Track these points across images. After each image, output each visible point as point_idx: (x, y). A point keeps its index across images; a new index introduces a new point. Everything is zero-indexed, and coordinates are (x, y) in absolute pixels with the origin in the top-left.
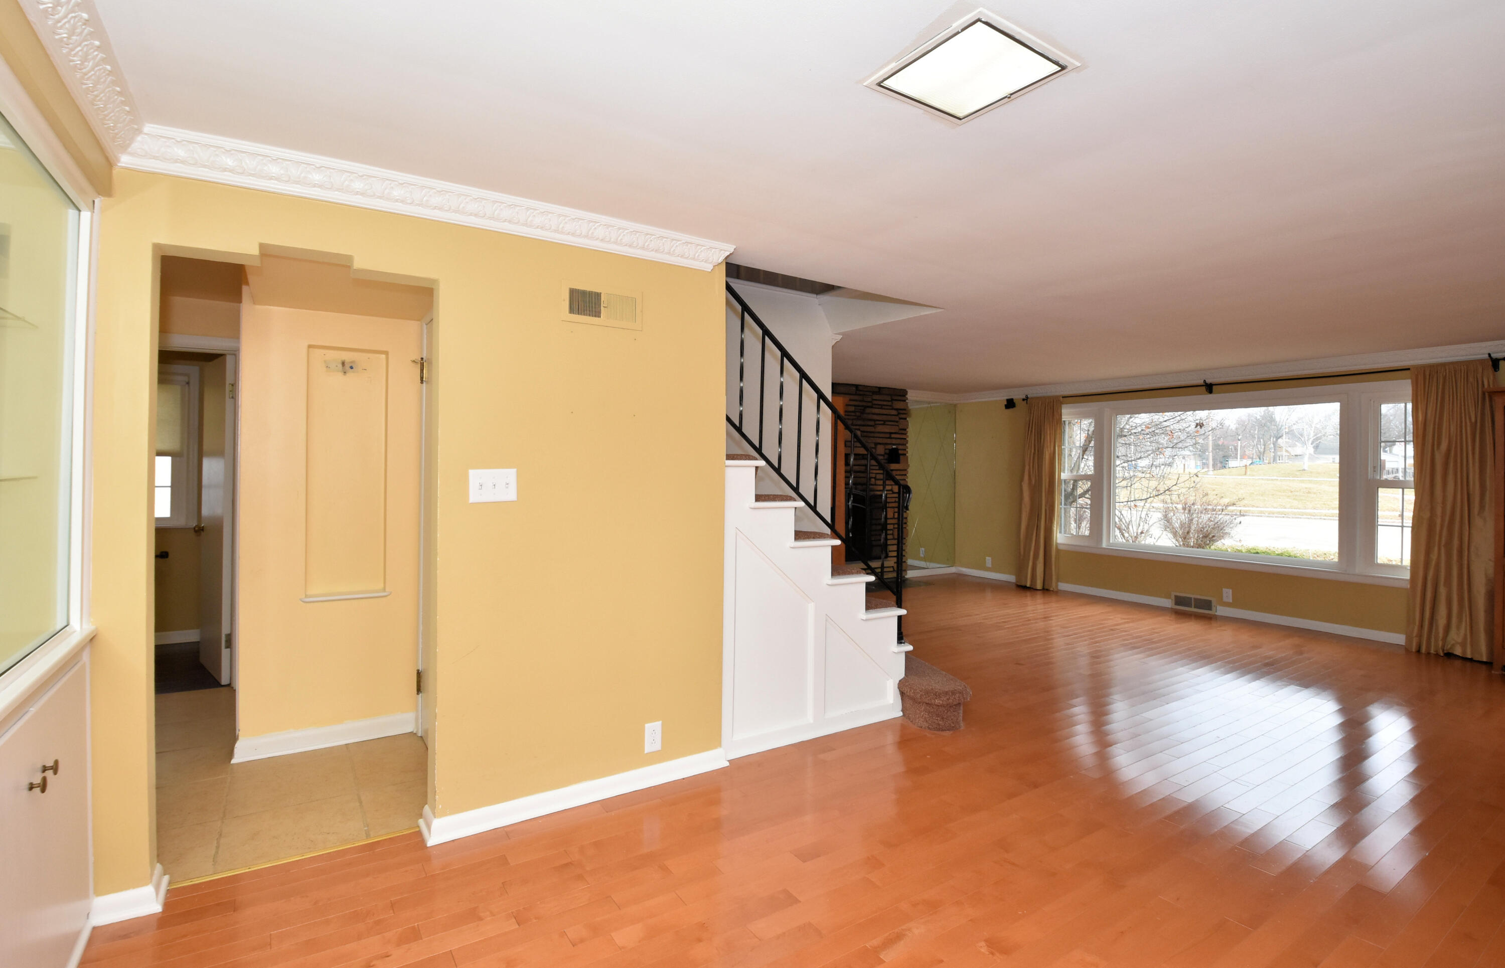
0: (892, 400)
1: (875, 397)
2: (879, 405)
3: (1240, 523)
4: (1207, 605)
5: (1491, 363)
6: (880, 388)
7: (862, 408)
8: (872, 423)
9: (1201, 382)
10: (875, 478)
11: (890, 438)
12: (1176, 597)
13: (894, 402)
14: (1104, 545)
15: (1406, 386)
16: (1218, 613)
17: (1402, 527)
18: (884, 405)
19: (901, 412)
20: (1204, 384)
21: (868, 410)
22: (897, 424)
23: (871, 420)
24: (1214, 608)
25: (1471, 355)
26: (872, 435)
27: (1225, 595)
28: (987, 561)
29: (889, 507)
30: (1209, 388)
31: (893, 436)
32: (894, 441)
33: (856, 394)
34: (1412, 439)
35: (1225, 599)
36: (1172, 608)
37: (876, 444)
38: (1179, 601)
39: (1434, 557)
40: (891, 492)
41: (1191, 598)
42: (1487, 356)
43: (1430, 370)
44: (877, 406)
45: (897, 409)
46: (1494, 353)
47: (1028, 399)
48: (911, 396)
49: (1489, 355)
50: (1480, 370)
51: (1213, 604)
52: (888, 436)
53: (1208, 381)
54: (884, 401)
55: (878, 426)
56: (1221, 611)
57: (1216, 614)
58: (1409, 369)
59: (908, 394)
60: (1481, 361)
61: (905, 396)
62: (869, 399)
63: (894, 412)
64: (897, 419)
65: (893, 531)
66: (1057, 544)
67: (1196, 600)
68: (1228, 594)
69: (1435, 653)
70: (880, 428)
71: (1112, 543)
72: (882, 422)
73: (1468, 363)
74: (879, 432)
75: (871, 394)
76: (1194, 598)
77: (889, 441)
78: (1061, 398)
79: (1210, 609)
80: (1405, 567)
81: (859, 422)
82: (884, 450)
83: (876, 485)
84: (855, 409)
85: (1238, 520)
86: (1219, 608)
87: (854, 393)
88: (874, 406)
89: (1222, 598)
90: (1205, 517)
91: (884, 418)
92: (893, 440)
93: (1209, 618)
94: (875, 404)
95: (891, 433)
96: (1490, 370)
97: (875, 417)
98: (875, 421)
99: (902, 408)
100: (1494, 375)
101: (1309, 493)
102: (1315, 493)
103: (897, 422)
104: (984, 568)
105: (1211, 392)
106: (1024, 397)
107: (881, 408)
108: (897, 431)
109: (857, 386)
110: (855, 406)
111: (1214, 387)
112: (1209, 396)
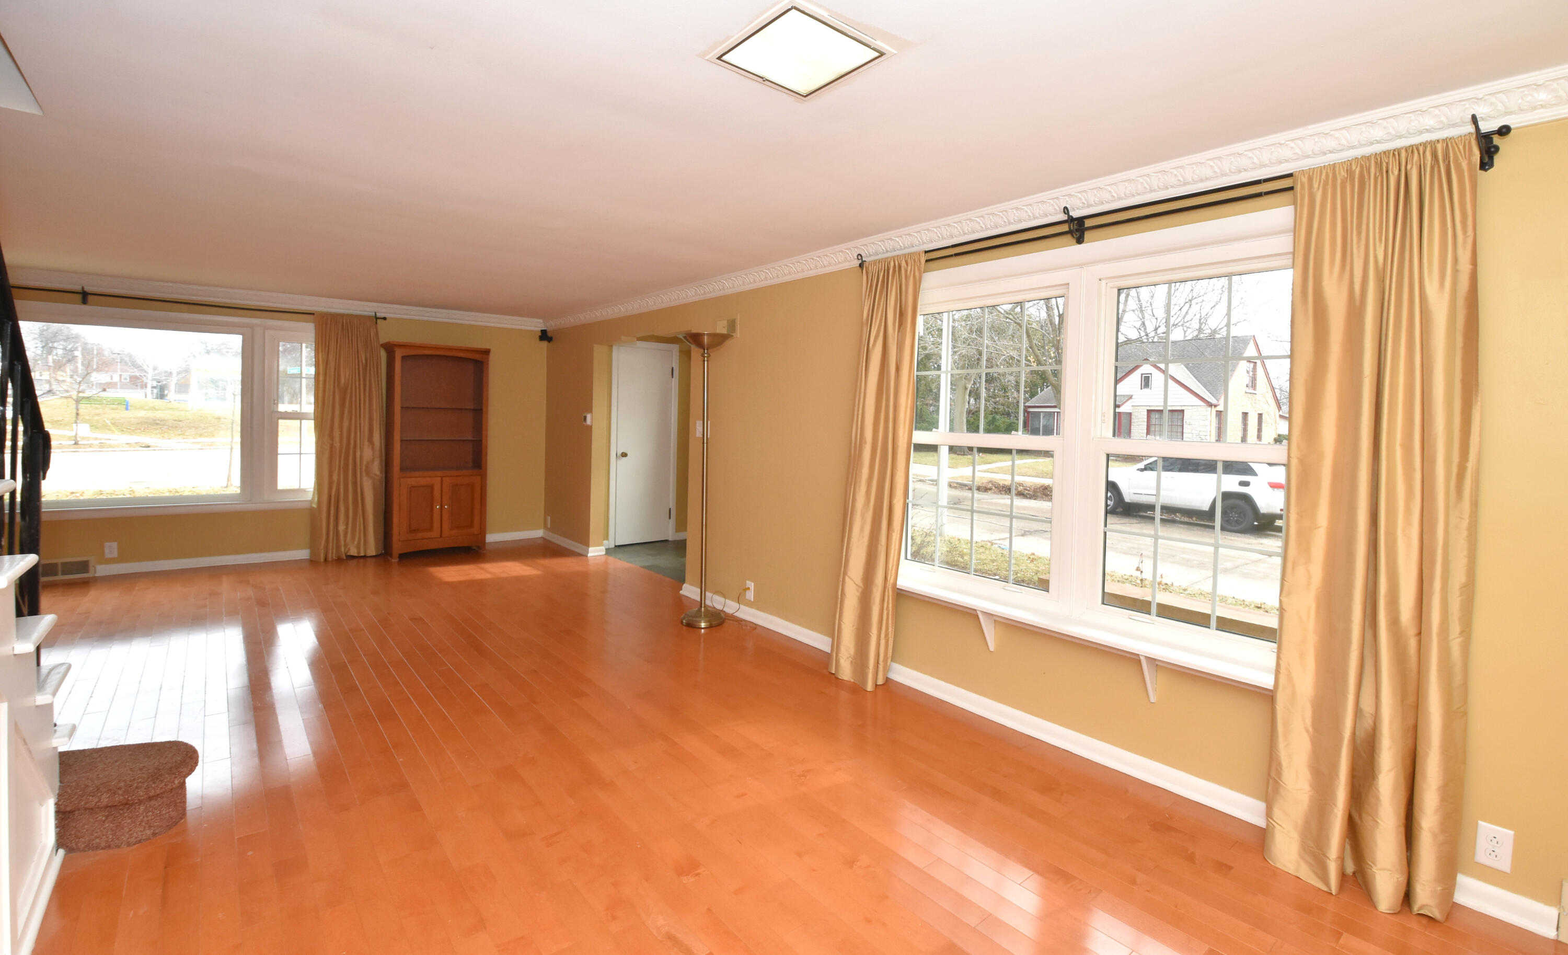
4: (83, 566)
5: (375, 320)
9: (78, 288)
15: (309, 329)
16: (98, 574)
17: (300, 454)
20: (79, 291)
24: (91, 569)
25: (362, 312)
27: (107, 551)
30: (85, 296)
35: (108, 555)
39: (335, 477)
41: (56, 564)
42: (374, 314)
43: (329, 317)
49: (375, 313)
51: (91, 564)
53: (87, 289)
56: (101, 570)
57: (96, 575)
58: (313, 314)
60: (369, 317)
67: (64, 564)
68: (111, 549)
69: (337, 558)
73: (359, 317)
76: (62, 563)
79: (87, 571)
86: (99, 567)
89: (103, 555)
93: (84, 583)
96: (375, 325)
105: (84, 301)
111: (90, 297)
112: (83, 307)
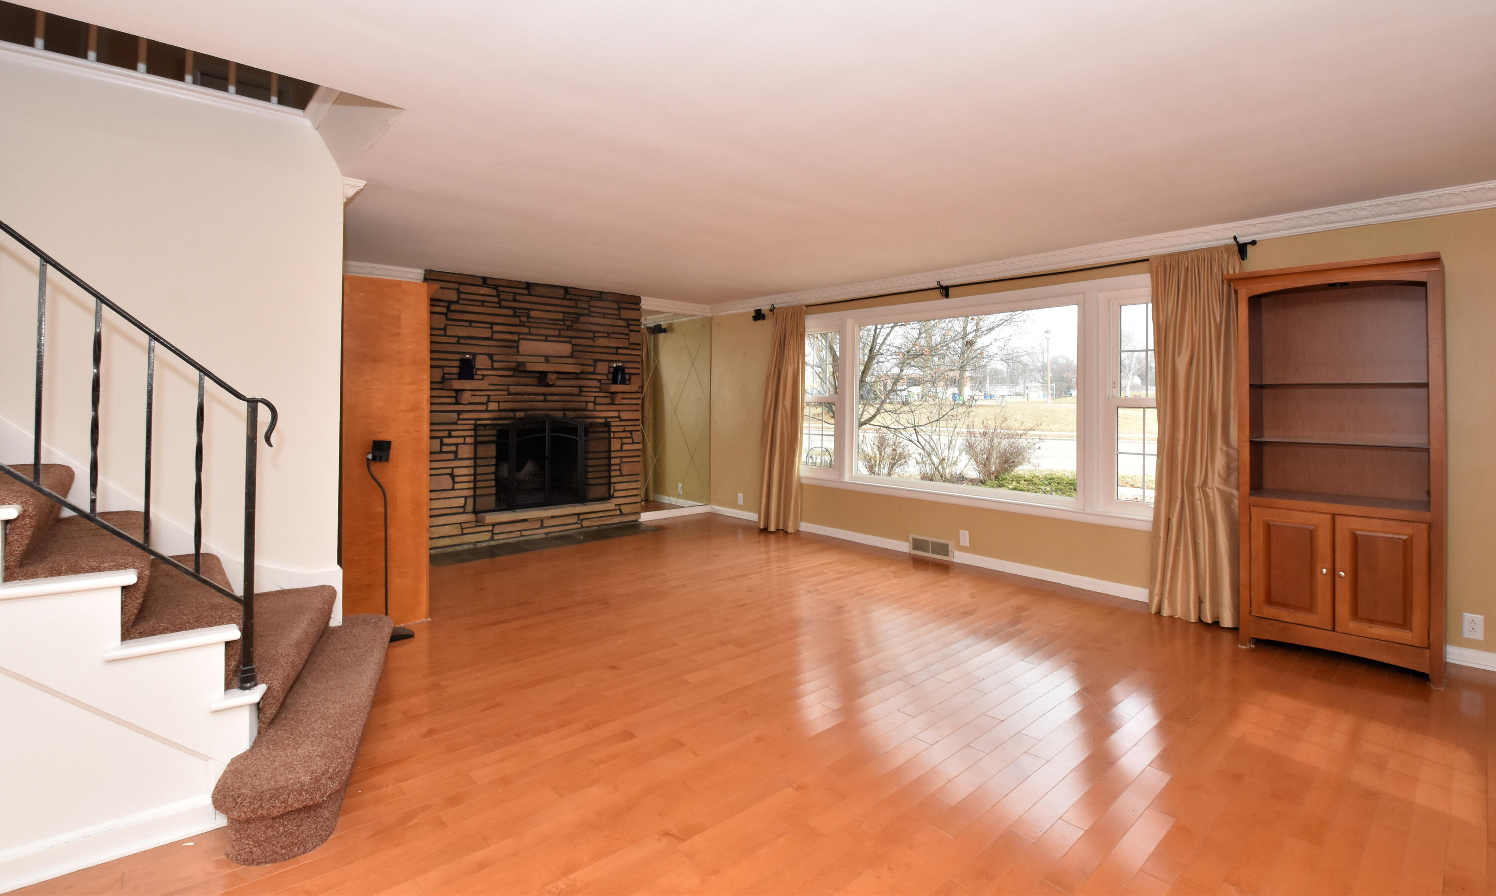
0: (619, 309)
1: (592, 303)
2: (599, 313)
3: (1039, 448)
4: (944, 549)
5: (1236, 248)
6: (601, 293)
7: (576, 316)
8: (590, 335)
9: (935, 285)
10: (595, 403)
11: (616, 353)
12: (914, 539)
13: (621, 310)
14: (846, 479)
15: (1143, 281)
16: (955, 560)
17: (1144, 455)
18: (607, 314)
19: (630, 322)
20: (939, 286)
21: (582, 319)
22: (627, 337)
23: (588, 331)
24: (950, 554)
25: (1218, 240)
26: (590, 349)
27: (961, 537)
28: (739, 498)
29: (614, 437)
30: (945, 291)
31: (620, 351)
32: (621, 358)
33: (564, 299)
34: (1153, 348)
35: (962, 543)
36: (910, 553)
37: (596, 361)
38: (918, 544)
40: (618, 419)
41: (927, 542)
42: (1232, 240)
43: (1171, 260)
44: (597, 315)
45: (626, 320)
46: (1241, 237)
47: (775, 310)
48: (647, 303)
49: (1235, 238)
50: (1225, 256)
51: (951, 548)
52: (613, 351)
53: (944, 284)
54: (607, 308)
55: (597, 338)
56: (958, 557)
58: (1148, 260)
59: (642, 301)
60: (1227, 247)
61: (638, 304)
62: (586, 306)
63: (622, 323)
64: (626, 331)
65: (620, 466)
66: (799, 478)
67: (934, 543)
68: (965, 537)
70: (601, 342)
71: (854, 477)
72: (606, 335)
74: (599, 347)
75: (588, 299)
76: (932, 542)
77: (613, 357)
78: (805, 308)
79: (947, 555)
80: (1147, 505)
81: (571, 333)
82: (607, 367)
83: (594, 410)
84: (564, 317)
85: (1037, 445)
86: (957, 553)
87: (562, 297)
88: (592, 314)
89: (959, 543)
90: (1005, 443)
91: (608, 329)
92: (621, 356)
93: (944, 568)
94: (592, 312)
95: (617, 348)
96: (1236, 257)
97: (594, 328)
98: (594, 332)
99: (635, 318)
100: (1241, 264)
101: (1127, 418)
102: (1131, 419)
103: (627, 335)
104: (735, 506)
105: (947, 296)
106: (770, 307)
107: (604, 317)
108: (627, 346)
109: (566, 289)
110: (564, 313)
111: (951, 290)
112: (946, 301)
